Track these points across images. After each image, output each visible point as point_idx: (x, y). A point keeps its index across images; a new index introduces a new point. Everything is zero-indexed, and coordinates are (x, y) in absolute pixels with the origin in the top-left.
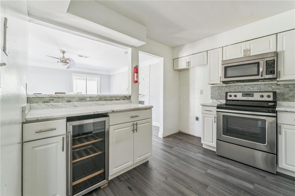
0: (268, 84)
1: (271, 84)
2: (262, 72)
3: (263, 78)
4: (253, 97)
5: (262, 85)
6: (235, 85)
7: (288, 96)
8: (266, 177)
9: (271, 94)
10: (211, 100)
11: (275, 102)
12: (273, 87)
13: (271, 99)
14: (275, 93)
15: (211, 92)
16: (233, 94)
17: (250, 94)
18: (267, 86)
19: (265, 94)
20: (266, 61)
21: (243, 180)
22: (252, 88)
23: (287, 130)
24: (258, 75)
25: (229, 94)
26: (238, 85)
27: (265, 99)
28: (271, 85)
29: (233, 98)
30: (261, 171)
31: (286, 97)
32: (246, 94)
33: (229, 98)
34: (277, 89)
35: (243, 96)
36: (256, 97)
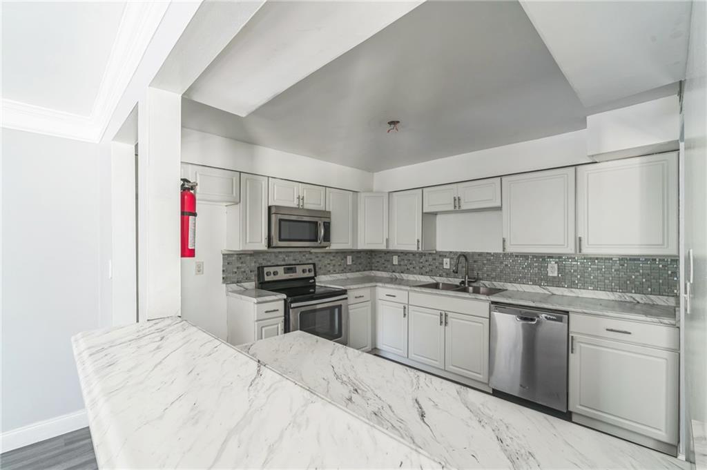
1: (306, 252)
3: (321, 245)
4: (296, 272)
9: (311, 267)
10: (225, 285)
11: (314, 277)
13: (312, 274)
14: (314, 264)
15: (224, 266)
16: (272, 270)
17: (291, 269)
19: (307, 267)
22: (287, 258)
24: (316, 241)
25: (266, 270)
27: (307, 275)
29: (272, 277)
32: (288, 269)
33: (267, 279)
34: (311, 259)
35: (285, 273)
36: (299, 274)
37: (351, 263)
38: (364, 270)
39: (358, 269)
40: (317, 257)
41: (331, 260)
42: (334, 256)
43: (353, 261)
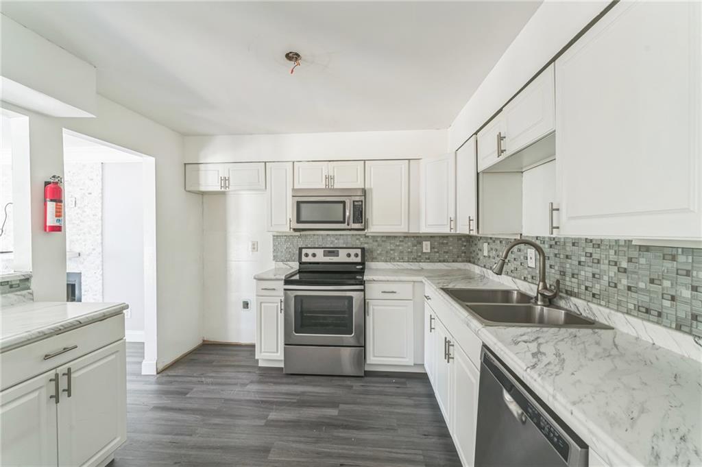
0: (356, 235)
1: (359, 235)
2: (349, 217)
3: (349, 227)
4: (338, 256)
5: (349, 237)
6: (314, 235)
7: (376, 254)
8: (352, 386)
9: (359, 251)
10: (274, 262)
11: (363, 263)
12: (362, 239)
13: (359, 260)
14: (363, 250)
15: (274, 245)
16: (310, 252)
17: (333, 252)
18: (354, 238)
19: (353, 252)
20: (354, 202)
21: (324, 407)
22: (336, 241)
23: (375, 308)
24: (344, 222)
25: (304, 251)
26: (318, 235)
27: (353, 259)
28: (358, 237)
29: (310, 259)
30: (347, 379)
31: (375, 254)
32: (330, 252)
33: (304, 259)
34: (366, 243)
35: (324, 256)
36: (342, 257)
37: (429, 251)
38: (453, 262)
39: (442, 259)
40: (377, 241)
41: (397, 245)
42: (401, 241)
43: (432, 248)
